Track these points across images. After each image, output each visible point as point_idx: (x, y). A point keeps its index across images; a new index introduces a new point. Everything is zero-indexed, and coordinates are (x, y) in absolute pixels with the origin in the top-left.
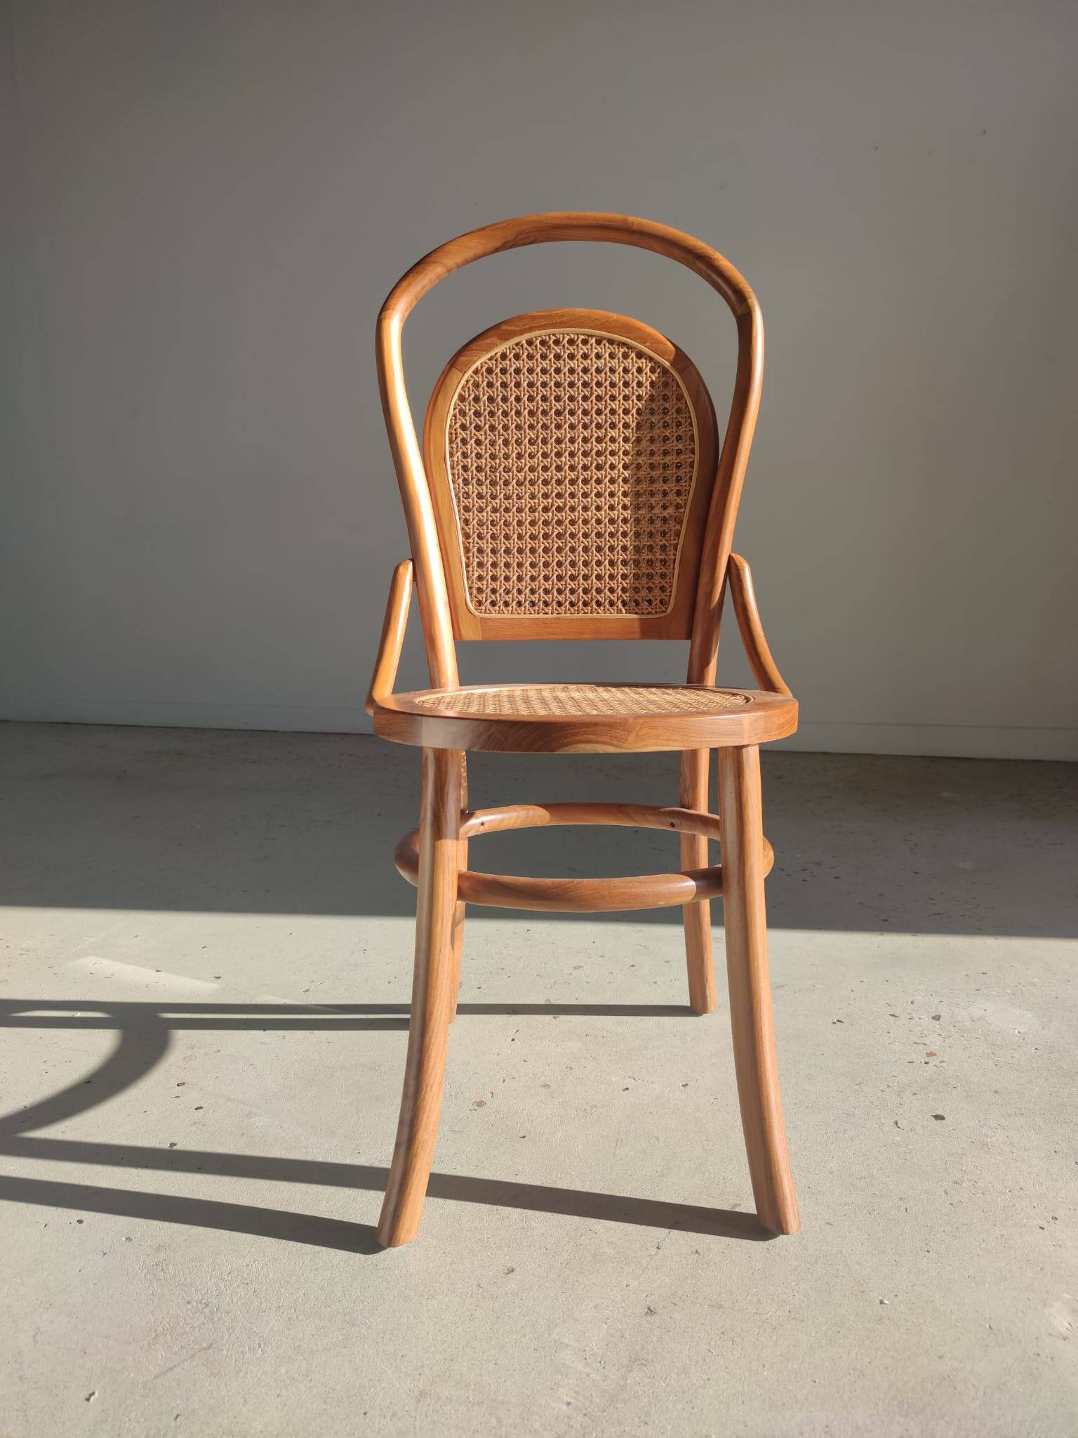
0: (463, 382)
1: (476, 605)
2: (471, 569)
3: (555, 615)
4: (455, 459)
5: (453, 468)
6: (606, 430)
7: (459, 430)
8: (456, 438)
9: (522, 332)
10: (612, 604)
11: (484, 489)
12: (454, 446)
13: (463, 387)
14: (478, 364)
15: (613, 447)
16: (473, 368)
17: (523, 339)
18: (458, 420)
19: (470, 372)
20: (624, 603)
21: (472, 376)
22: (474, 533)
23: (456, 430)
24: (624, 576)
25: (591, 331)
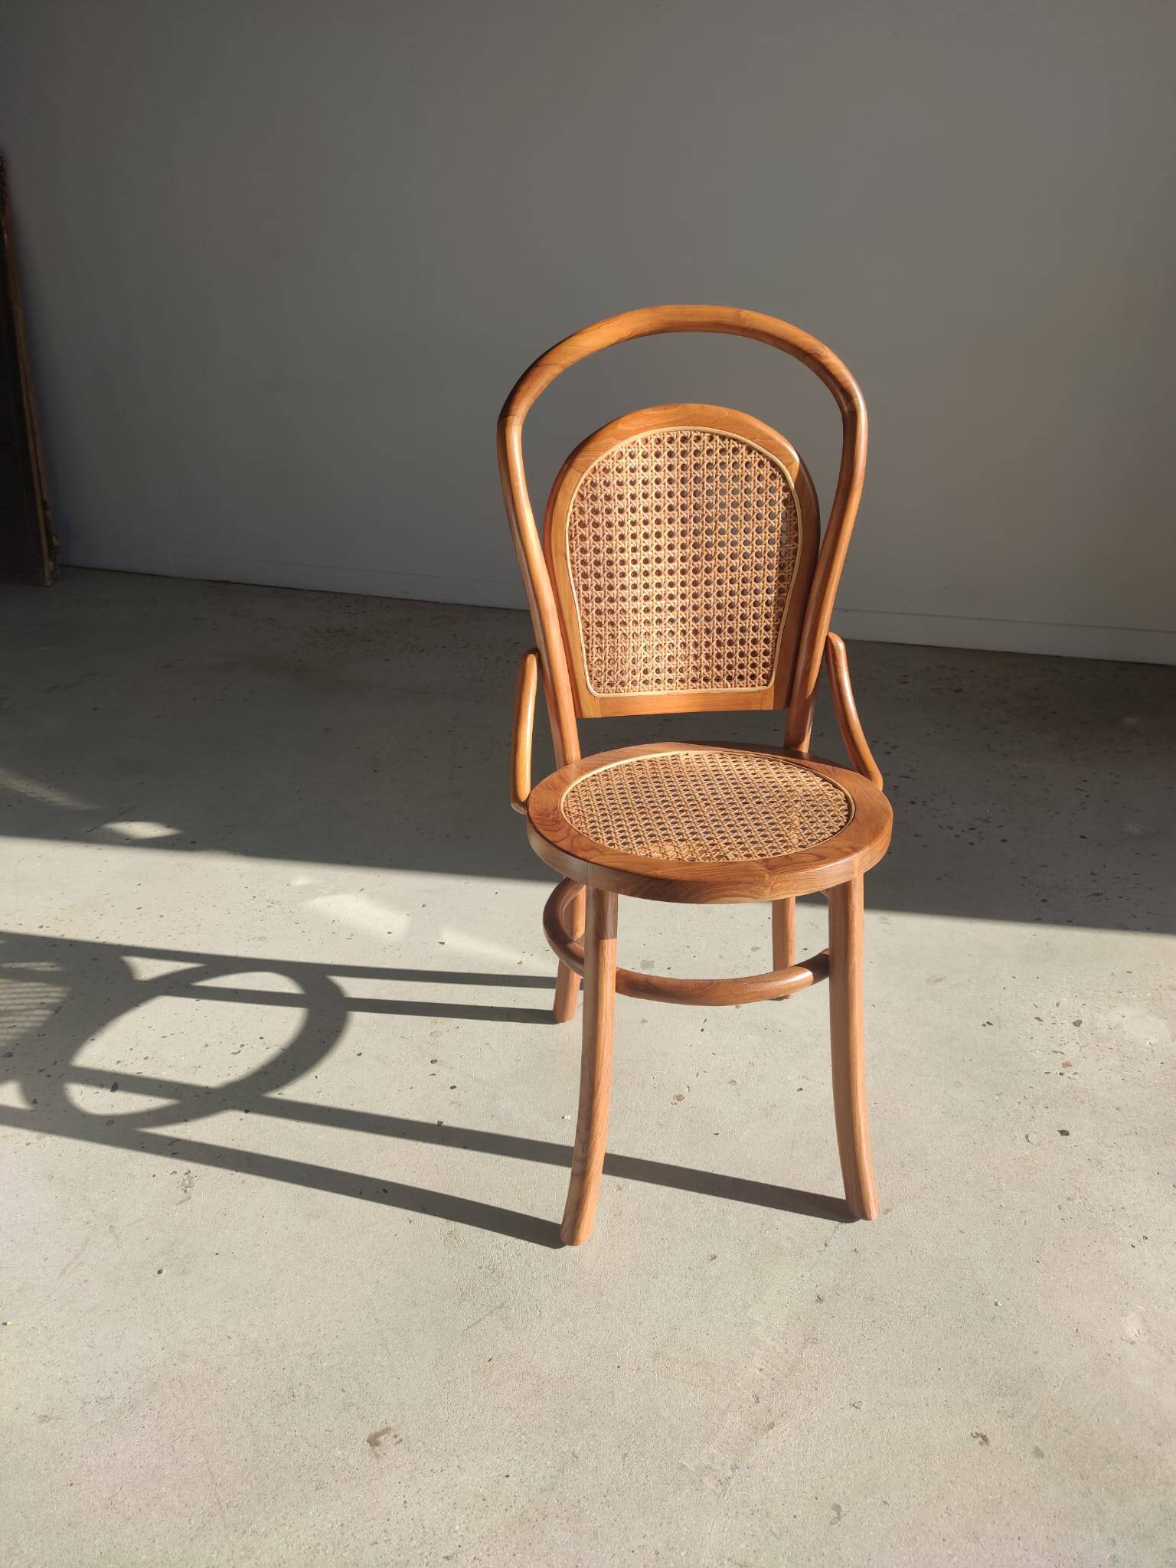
0: (582, 481)
1: (595, 686)
2: (590, 654)
3: (666, 692)
4: (575, 555)
5: (573, 563)
6: (716, 522)
7: (578, 527)
8: (575, 535)
9: (637, 432)
10: (718, 680)
11: (601, 581)
12: (574, 542)
13: (582, 486)
14: (596, 463)
15: (723, 538)
16: (592, 467)
17: (638, 438)
18: (577, 518)
19: (588, 472)
20: (730, 678)
21: (590, 476)
22: (593, 622)
23: (575, 527)
24: (730, 655)
25: (704, 429)
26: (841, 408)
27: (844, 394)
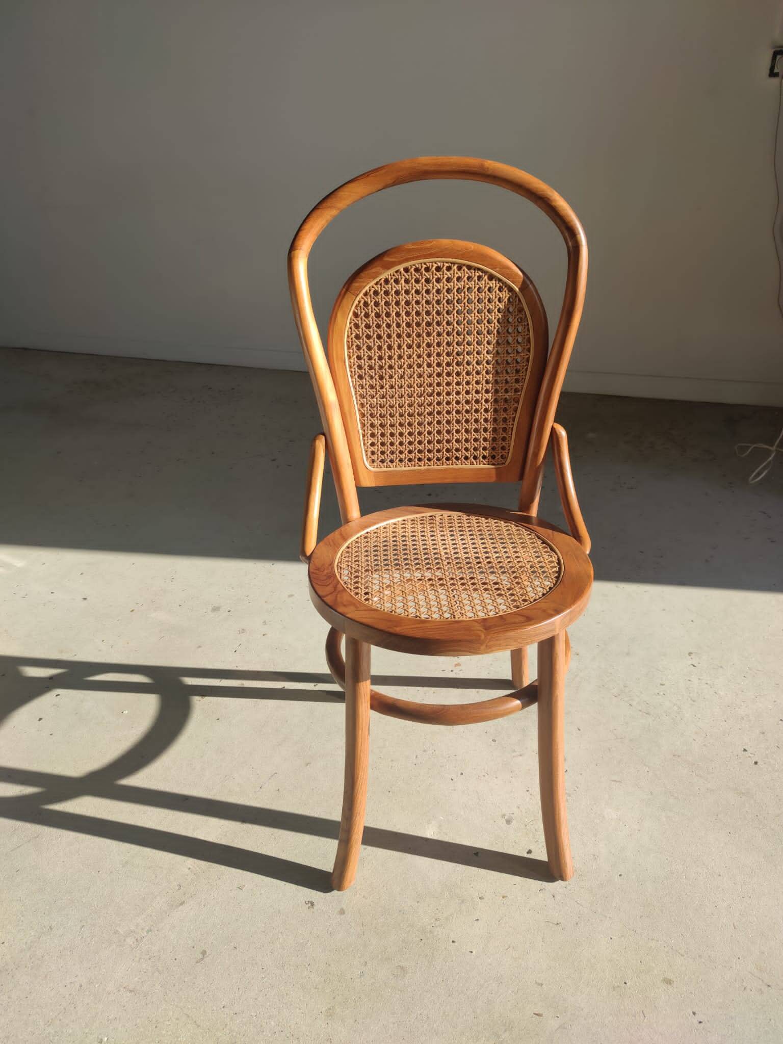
0: (356, 302)
1: (370, 462)
2: (366, 438)
3: (426, 467)
4: (352, 361)
5: (351, 367)
6: (464, 335)
7: (354, 339)
8: (352, 345)
10: (466, 458)
11: (374, 382)
12: (351, 351)
13: (356, 306)
14: (367, 288)
16: (364, 291)
17: (401, 268)
19: (361, 295)
20: (475, 458)
21: (362, 298)
22: (367, 413)
23: (352, 339)
24: (476, 440)
25: (454, 260)
26: (567, 243)
27: (569, 232)
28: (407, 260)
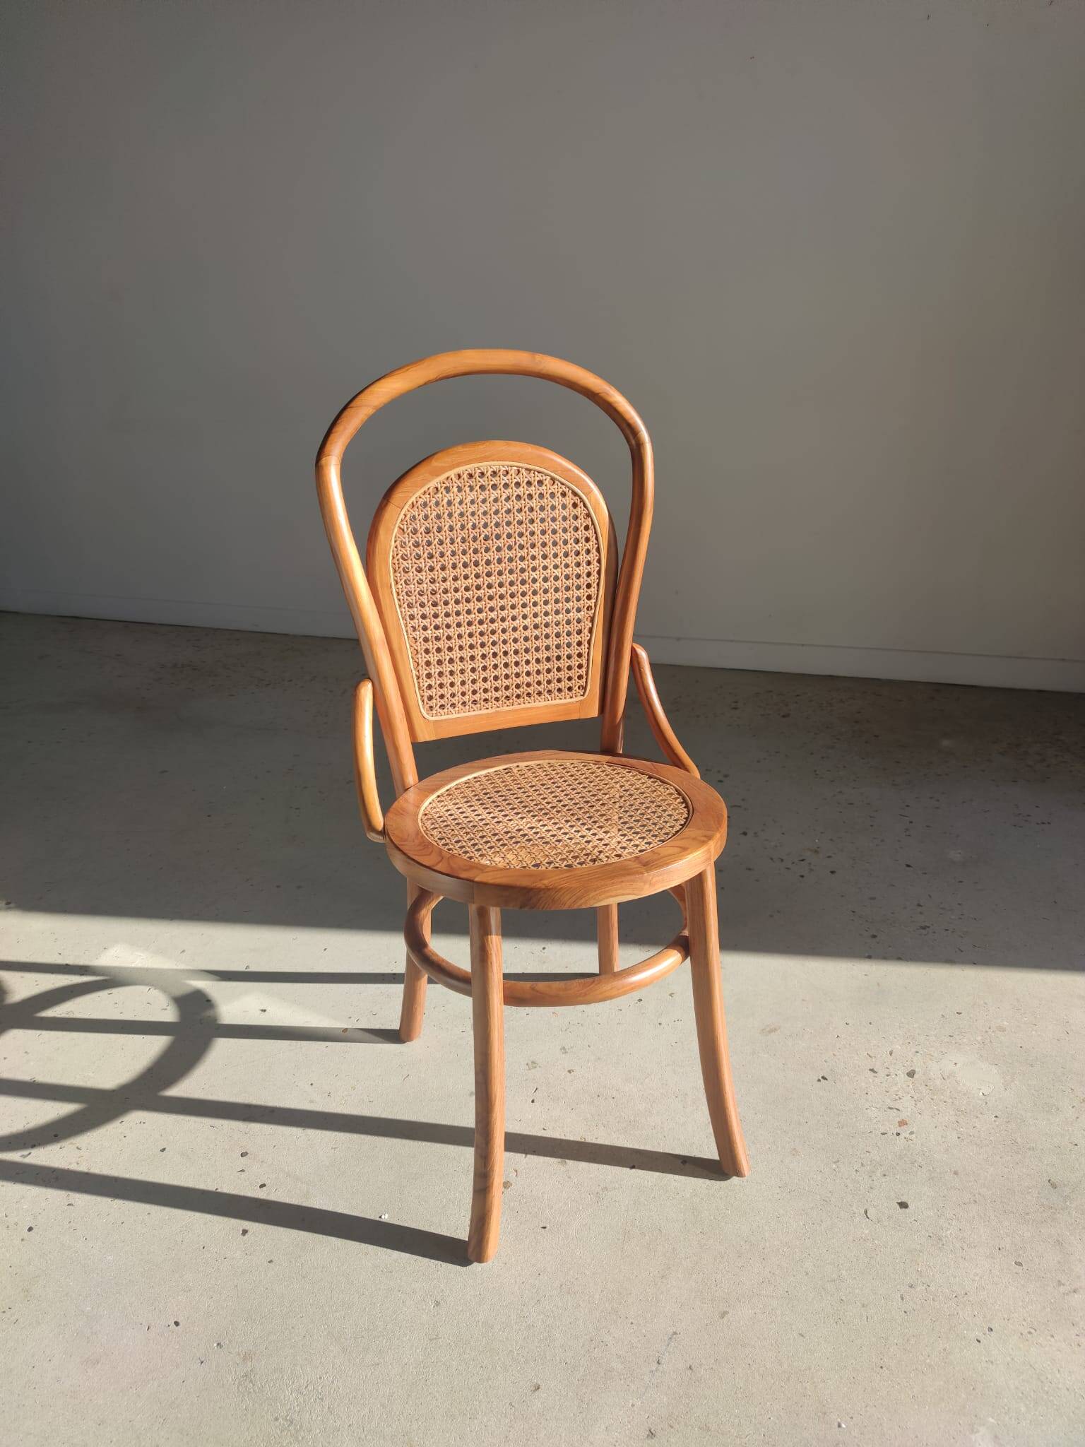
0: (402, 516)
1: (428, 711)
2: (421, 680)
3: (493, 710)
4: (400, 586)
5: (398, 594)
7: (401, 560)
8: (399, 568)
9: (450, 468)
10: (540, 694)
11: (427, 610)
12: (398, 575)
13: (402, 520)
14: (413, 499)
15: (535, 563)
16: (410, 502)
17: (452, 474)
18: (399, 551)
19: (407, 507)
20: (549, 692)
21: (408, 511)
22: (421, 649)
23: (398, 560)
24: (549, 671)
25: (511, 463)
26: (628, 441)
27: (629, 431)
28: (458, 465)
